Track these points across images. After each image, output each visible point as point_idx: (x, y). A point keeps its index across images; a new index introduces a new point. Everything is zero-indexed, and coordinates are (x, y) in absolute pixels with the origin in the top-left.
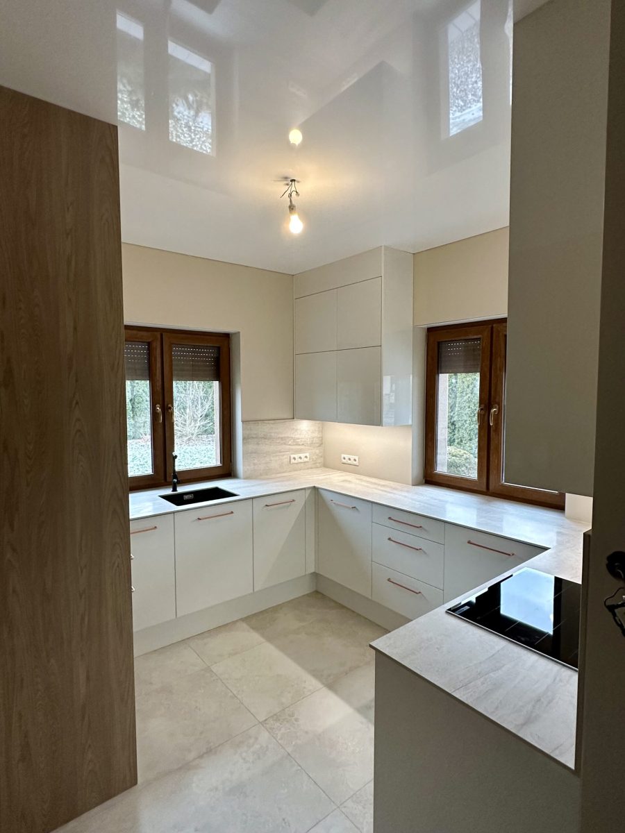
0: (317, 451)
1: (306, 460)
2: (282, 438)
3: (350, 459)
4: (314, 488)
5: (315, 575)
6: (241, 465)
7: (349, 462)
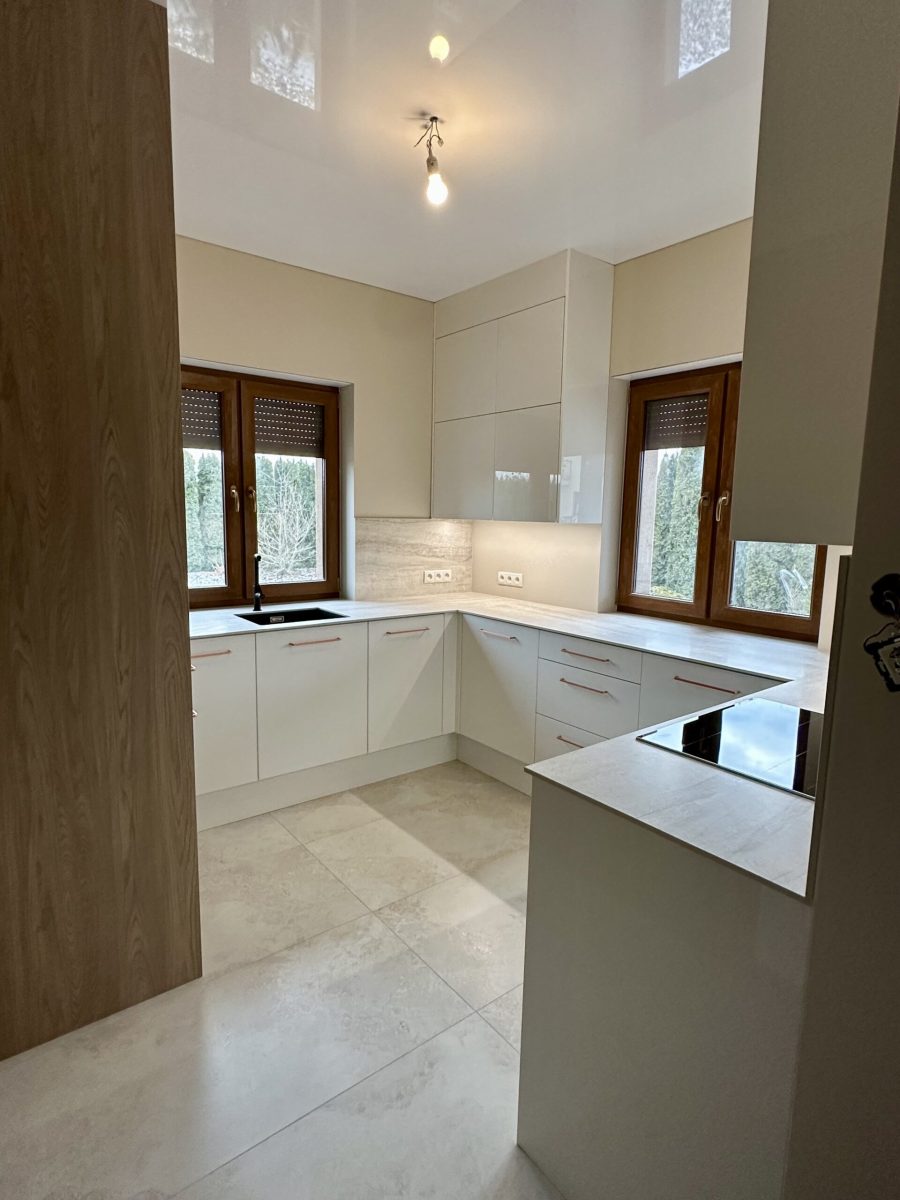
0: (464, 568)
1: (447, 579)
2: (412, 545)
3: (510, 578)
4: (457, 612)
5: (457, 738)
6: (353, 580)
7: (509, 582)
